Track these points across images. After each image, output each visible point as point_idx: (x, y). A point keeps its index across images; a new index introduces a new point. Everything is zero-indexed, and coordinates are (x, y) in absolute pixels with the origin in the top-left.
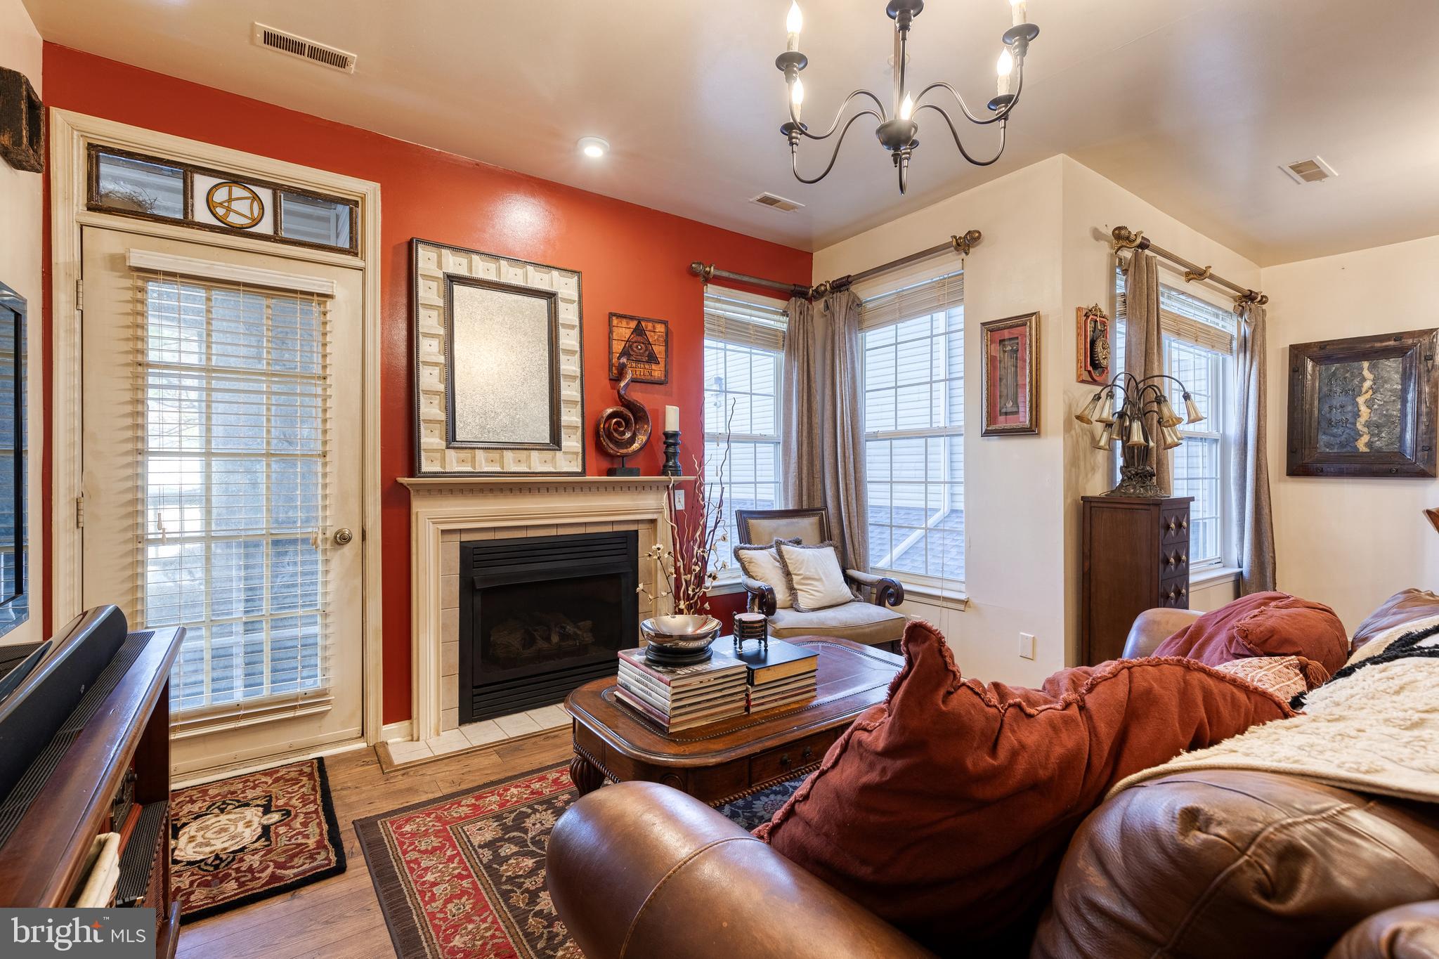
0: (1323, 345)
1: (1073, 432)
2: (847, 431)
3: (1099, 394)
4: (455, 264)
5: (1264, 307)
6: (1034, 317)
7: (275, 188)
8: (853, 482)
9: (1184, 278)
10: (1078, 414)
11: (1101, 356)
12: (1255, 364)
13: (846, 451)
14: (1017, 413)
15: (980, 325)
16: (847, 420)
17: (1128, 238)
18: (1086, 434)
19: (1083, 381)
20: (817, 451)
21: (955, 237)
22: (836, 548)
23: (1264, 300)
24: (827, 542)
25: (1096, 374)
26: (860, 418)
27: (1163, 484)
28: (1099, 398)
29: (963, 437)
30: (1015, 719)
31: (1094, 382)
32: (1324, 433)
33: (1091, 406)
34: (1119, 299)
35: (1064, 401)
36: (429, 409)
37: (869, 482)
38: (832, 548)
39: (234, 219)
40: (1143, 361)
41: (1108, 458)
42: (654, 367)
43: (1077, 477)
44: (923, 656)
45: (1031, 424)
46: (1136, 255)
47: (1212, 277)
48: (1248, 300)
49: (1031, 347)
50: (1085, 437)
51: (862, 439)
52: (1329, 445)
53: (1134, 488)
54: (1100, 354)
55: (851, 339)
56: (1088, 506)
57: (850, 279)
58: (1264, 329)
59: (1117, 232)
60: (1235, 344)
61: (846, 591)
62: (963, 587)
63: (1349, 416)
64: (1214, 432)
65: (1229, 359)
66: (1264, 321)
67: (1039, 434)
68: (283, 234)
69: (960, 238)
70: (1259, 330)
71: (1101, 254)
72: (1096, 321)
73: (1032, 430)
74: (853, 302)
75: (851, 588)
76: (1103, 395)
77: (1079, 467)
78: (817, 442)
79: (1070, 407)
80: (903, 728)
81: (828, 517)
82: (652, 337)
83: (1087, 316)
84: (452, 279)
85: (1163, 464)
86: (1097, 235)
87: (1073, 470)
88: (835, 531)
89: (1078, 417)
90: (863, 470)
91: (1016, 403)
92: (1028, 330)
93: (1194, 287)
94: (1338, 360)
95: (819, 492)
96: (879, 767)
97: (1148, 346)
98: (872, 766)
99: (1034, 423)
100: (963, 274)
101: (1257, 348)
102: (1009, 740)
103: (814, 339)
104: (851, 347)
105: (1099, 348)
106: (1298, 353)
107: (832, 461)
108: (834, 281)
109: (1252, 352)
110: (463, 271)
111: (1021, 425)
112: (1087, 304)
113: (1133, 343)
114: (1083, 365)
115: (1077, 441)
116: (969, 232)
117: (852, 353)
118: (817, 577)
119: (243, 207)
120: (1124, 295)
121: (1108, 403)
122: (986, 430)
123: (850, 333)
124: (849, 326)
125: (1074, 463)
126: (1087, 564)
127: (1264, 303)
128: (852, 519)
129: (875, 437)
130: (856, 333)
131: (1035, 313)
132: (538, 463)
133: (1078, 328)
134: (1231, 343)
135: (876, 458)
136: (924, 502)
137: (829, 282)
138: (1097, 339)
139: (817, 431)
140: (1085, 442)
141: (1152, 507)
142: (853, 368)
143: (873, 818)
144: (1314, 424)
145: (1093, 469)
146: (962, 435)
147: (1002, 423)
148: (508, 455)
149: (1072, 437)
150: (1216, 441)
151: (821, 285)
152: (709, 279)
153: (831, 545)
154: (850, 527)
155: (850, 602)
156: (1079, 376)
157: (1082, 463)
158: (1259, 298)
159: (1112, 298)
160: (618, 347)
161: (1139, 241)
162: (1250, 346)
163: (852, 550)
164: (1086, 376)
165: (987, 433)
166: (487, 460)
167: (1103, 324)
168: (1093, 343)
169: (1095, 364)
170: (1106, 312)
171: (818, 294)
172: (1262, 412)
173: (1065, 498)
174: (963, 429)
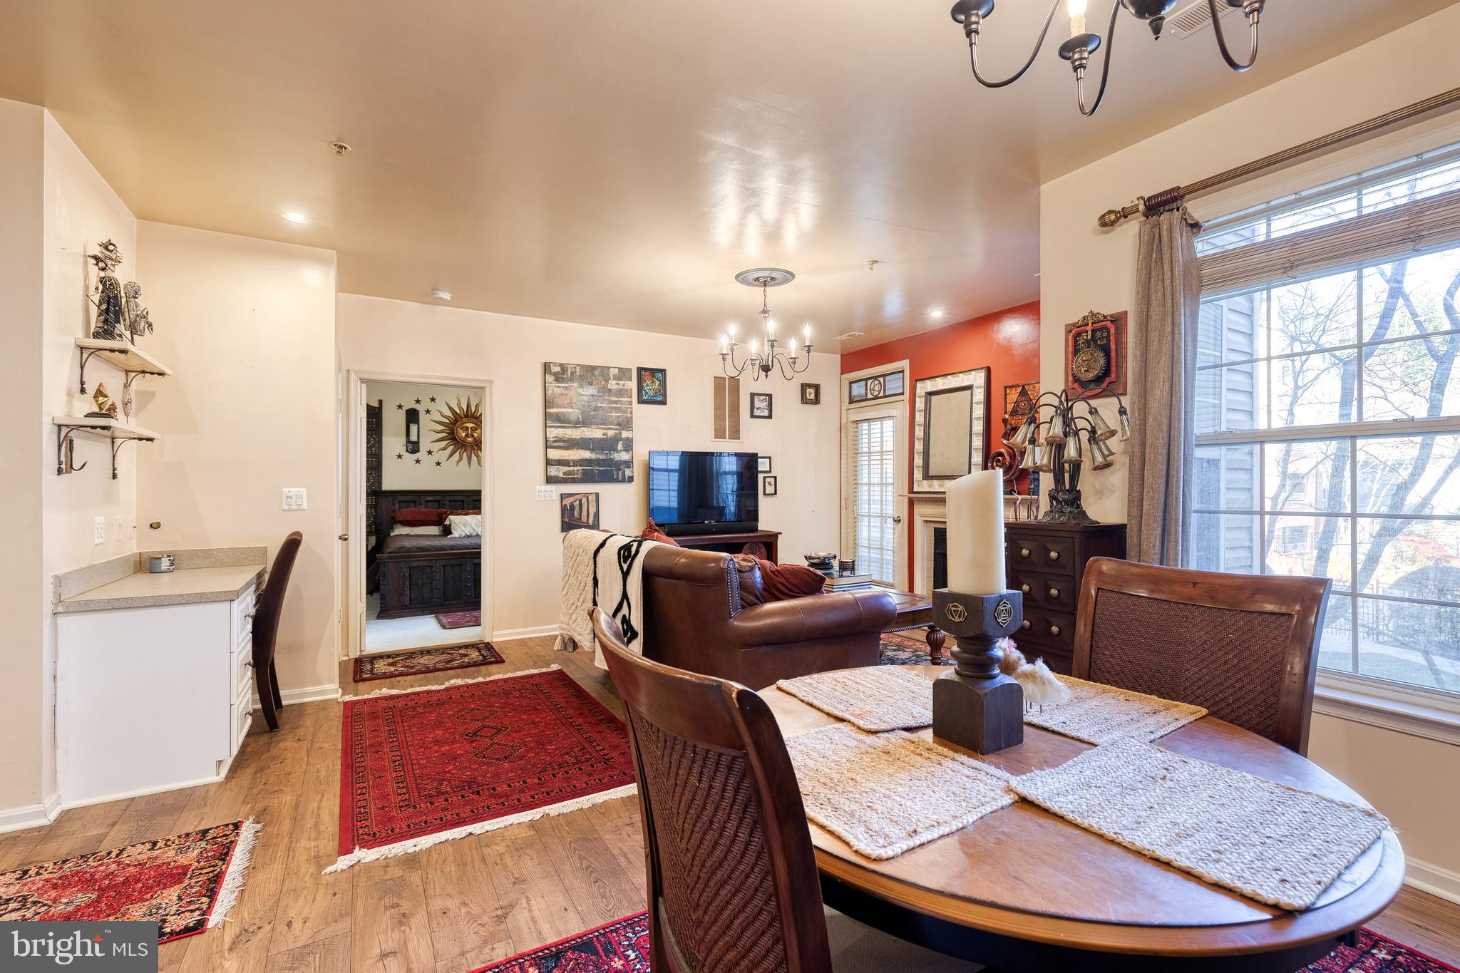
4: (929, 386)
7: (884, 376)
36: (918, 461)
39: (875, 394)
68: (887, 394)
82: (1032, 395)
83: (1073, 331)
84: (928, 395)
110: (933, 389)
119: (876, 388)
133: (1067, 347)
160: (1010, 408)
161: (1143, 209)
166: (938, 485)
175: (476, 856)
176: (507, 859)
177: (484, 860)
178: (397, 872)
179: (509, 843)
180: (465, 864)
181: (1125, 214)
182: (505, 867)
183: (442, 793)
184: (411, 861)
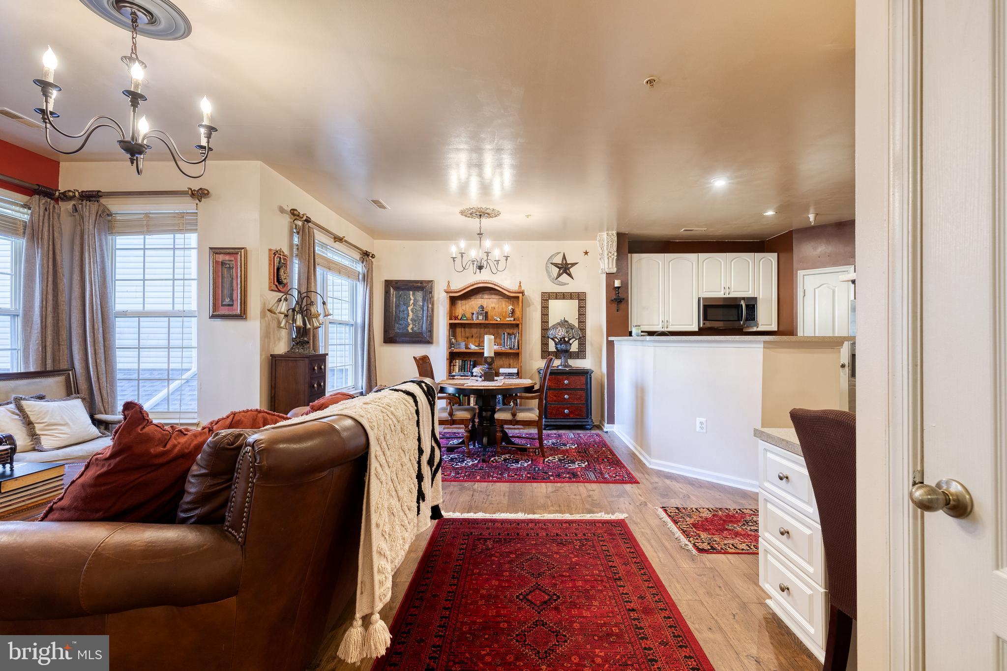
0: (397, 282)
1: (266, 319)
2: (97, 309)
3: (281, 298)
5: (373, 260)
6: (243, 250)
8: (102, 348)
9: (333, 240)
10: (269, 308)
11: (283, 277)
12: (368, 287)
13: (96, 324)
14: (232, 305)
15: (208, 249)
16: (97, 301)
17: (298, 216)
18: (274, 320)
19: (272, 290)
20: (64, 323)
21: (191, 189)
22: (83, 399)
23: (373, 256)
24: (74, 395)
25: (280, 287)
26: (109, 300)
27: (315, 347)
28: (281, 300)
29: (197, 318)
30: (178, 435)
31: (279, 291)
32: (397, 323)
33: (276, 305)
34: (295, 247)
35: (261, 301)
37: (117, 348)
38: (80, 400)
40: (306, 283)
41: (288, 334)
43: (269, 345)
44: (131, 415)
45: (241, 313)
46: (303, 225)
47: (346, 241)
48: (366, 255)
49: (241, 267)
50: (274, 321)
51: (112, 317)
52: (399, 329)
53: (299, 349)
54: (282, 277)
55: (100, 240)
56: (274, 359)
57: (99, 194)
58: (372, 271)
59: (292, 211)
60: (361, 277)
61: (94, 430)
62: (196, 415)
63: (405, 316)
64: (351, 321)
65: (358, 283)
66: (372, 267)
67: (246, 318)
69: (195, 190)
70: (370, 271)
71: (285, 220)
72: (280, 258)
73: (242, 316)
74: (103, 211)
75: (98, 428)
76: (283, 299)
77: (270, 338)
78: (64, 316)
79: (265, 304)
80: (120, 444)
81: (75, 376)
83: (275, 254)
85: (316, 337)
86: (282, 210)
87: (266, 339)
88: (83, 385)
89: (269, 310)
90: (112, 339)
91: (232, 299)
92: (239, 257)
93: (338, 245)
94: (403, 290)
95: (65, 357)
96: (107, 465)
97: (309, 275)
98: (103, 466)
99: (243, 312)
100: (196, 213)
101: (369, 280)
102: (173, 441)
103: (61, 233)
104: (101, 246)
105: (282, 271)
106: (388, 284)
107: (80, 331)
108: (83, 192)
109: (367, 282)
111: (234, 313)
112: (275, 247)
113: (301, 272)
114: (272, 281)
115: (269, 324)
116: (201, 189)
117: (102, 250)
118: (63, 423)
120: (297, 245)
121: (284, 303)
122: (212, 315)
123: (99, 235)
124: (98, 229)
125: (266, 336)
126: (273, 392)
127: (373, 258)
128: (101, 377)
129: (124, 314)
130: (105, 235)
131: (243, 248)
133: (270, 260)
134: (359, 276)
135: (126, 329)
136: (167, 365)
137: (78, 191)
138: (281, 267)
139: (64, 307)
140: (274, 324)
141: (305, 359)
142: (103, 262)
143: (103, 488)
144: (394, 319)
145: (279, 339)
146: (196, 317)
147: (223, 311)
149: (266, 321)
150: (353, 325)
151: (69, 191)
153: (79, 398)
154: (99, 383)
155: (97, 438)
156: (270, 287)
157: (272, 336)
158: (371, 255)
159: (291, 246)
161: (305, 218)
162: (367, 278)
163: (100, 399)
164: (274, 287)
165: (213, 317)
167: (285, 259)
168: (278, 269)
169: (279, 281)
170: (286, 252)
171: (65, 197)
172: (371, 311)
173: (261, 355)
174: (197, 313)
175: (563, 508)
176: (550, 504)
177: (560, 506)
178: (595, 509)
179: (547, 509)
180: (568, 506)
182: (551, 502)
183: (579, 540)
184: (590, 512)
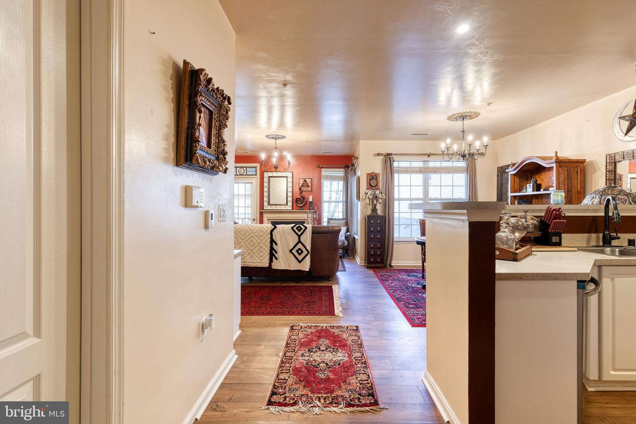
4: (270, 174)
7: (246, 167)
9: (426, 156)
36: (266, 199)
39: (242, 173)
42: (309, 188)
46: (385, 158)
68: (247, 174)
72: (372, 176)
82: (308, 182)
84: (270, 177)
93: (433, 157)
110: (271, 175)
119: (242, 171)
125: (364, 208)
132: (283, 208)
148: (273, 206)
152: (322, 168)
160: (300, 185)
161: (386, 155)
166: (275, 207)
170: (379, 172)
181: (382, 154)
